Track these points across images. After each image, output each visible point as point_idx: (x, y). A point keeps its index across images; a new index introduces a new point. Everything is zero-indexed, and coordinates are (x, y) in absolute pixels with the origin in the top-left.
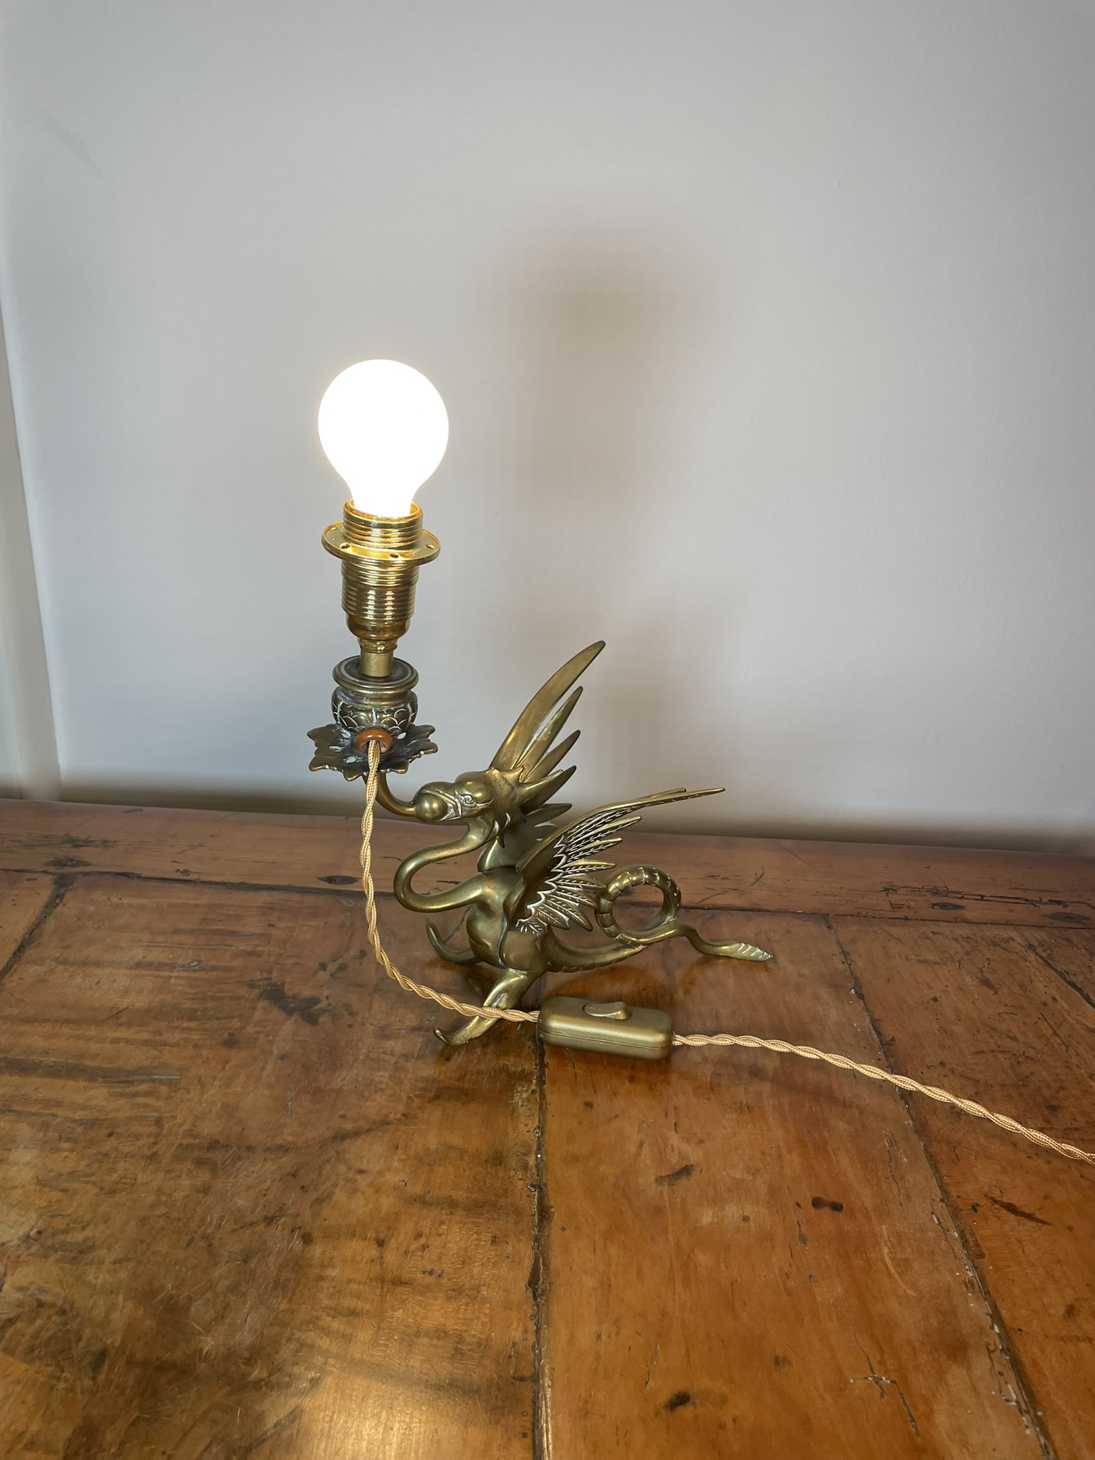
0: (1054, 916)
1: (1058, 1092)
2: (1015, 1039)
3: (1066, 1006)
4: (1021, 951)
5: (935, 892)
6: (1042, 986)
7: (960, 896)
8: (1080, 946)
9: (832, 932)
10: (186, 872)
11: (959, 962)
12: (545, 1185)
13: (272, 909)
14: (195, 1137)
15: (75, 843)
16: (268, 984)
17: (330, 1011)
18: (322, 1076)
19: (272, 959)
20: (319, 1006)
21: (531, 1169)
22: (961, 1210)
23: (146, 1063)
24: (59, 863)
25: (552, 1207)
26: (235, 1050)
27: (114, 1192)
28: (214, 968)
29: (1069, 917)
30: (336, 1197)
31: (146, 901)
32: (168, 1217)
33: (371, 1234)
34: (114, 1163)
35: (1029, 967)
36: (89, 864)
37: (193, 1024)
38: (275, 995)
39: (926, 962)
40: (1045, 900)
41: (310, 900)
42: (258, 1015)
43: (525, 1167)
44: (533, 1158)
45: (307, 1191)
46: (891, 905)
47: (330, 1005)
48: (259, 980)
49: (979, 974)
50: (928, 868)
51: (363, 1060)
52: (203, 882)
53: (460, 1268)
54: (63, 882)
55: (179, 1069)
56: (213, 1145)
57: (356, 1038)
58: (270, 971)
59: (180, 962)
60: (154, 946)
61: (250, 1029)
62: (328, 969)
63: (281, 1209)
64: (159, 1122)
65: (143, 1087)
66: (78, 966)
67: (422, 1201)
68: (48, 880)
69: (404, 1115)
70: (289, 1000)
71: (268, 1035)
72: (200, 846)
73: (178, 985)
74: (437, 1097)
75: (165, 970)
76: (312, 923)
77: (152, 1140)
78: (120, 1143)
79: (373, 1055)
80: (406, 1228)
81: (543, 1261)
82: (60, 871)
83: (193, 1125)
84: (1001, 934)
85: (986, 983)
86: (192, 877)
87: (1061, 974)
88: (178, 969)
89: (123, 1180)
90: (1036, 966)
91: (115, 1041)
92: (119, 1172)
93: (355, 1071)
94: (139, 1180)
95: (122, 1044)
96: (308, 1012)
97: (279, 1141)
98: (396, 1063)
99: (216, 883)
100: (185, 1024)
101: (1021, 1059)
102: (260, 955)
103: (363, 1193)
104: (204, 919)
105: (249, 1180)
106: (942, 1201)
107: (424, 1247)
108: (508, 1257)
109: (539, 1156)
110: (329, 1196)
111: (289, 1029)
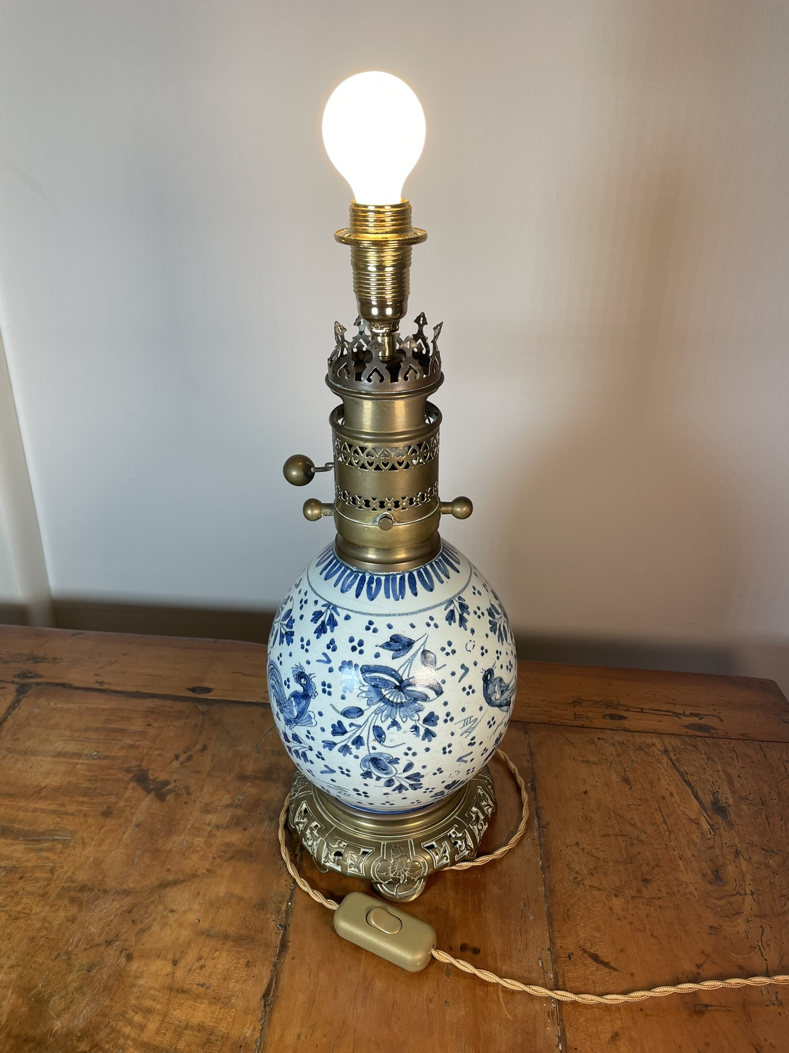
0: (691, 726)
1: (653, 868)
2: (634, 825)
3: (678, 801)
4: (658, 755)
5: (609, 705)
6: (666, 783)
7: (626, 708)
8: (702, 751)
9: (527, 737)
10: (102, 683)
11: (611, 763)
12: (289, 925)
13: (152, 712)
14: (73, 882)
15: (35, 659)
16: (139, 770)
17: (175, 791)
18: (160, 840)
19: (145, 751)
20: (168, 787)
21: (282, 914)
22: (560, 957)
23: (51, 827)
24: (24, 675)
25: (289, 942)
26: (109, 819)
27: (17, 918)
28: (106, 757)
29: (701, 728)
30: (153, 927)
31: (72, 706)
32: (47, 938)
33: (170, 956)
34: (20, 898)
35: (660, 768)
36: (40, 676)
37: (86, 799)
38: (142, 778)
39: (587, 762)
40: (687, 713)
41: (179, 705)
42: (128, 793)
43: (279, 911)
44: (285, 905)
45: (135, 924)
46: (575, 714)
47: (176, 787)
48: (134, 767)
49: (622, 773)
50: (610, 685)
51: (189, 829)
52: (112, 691)
53: (222, 983)
54: (22, 690)
55: (71, 832)
56: (83, 888)
57: (188, 812)
58: (142, 760)
59: (86, 752)
60: (71, 740)
61: (121, 804)
62: (180, 759)
63: (117, 936)
64: (52, 871)
65: (47, 845)
66: (21, 755)
67: (207, 934)
68: (12, 688)
69: (208, 871)
70: (151, 782)
71: (132, 808)
72: (115, 662)
73: (82, 770)
74: (232, 858)
75: (75, 759)
76: (176, 724)
77: (46, 883)
78: (26, 884)
79: (196, 825)
80: (193, 954)
81: (275, 981)
82: (23, 681)
83: (74, 873)
84: (647, 740)
85: (626, 780)
86: (105, 687)
87: (682, 775)
88: (84, 757)
89: (24, 911)
90: (666, 768)
91: (35, 810)
92: (23, 905)
93: (183, 837)
94: (34, 911)
95: (39, 813)
96: (160, 791)
97: (125, 887)
98: (210, 831)
99: (120, 692)
100: (81, 799)
101: (634, 842)
102: (137, 747)
103: (171, 926)
104: (107, 720)
105: (101, 914)
106: (549, 950)
107: (202, 967)
108: (254, 977)
109: (290, 904)
110: (149, 928)
111: (146, 804)
